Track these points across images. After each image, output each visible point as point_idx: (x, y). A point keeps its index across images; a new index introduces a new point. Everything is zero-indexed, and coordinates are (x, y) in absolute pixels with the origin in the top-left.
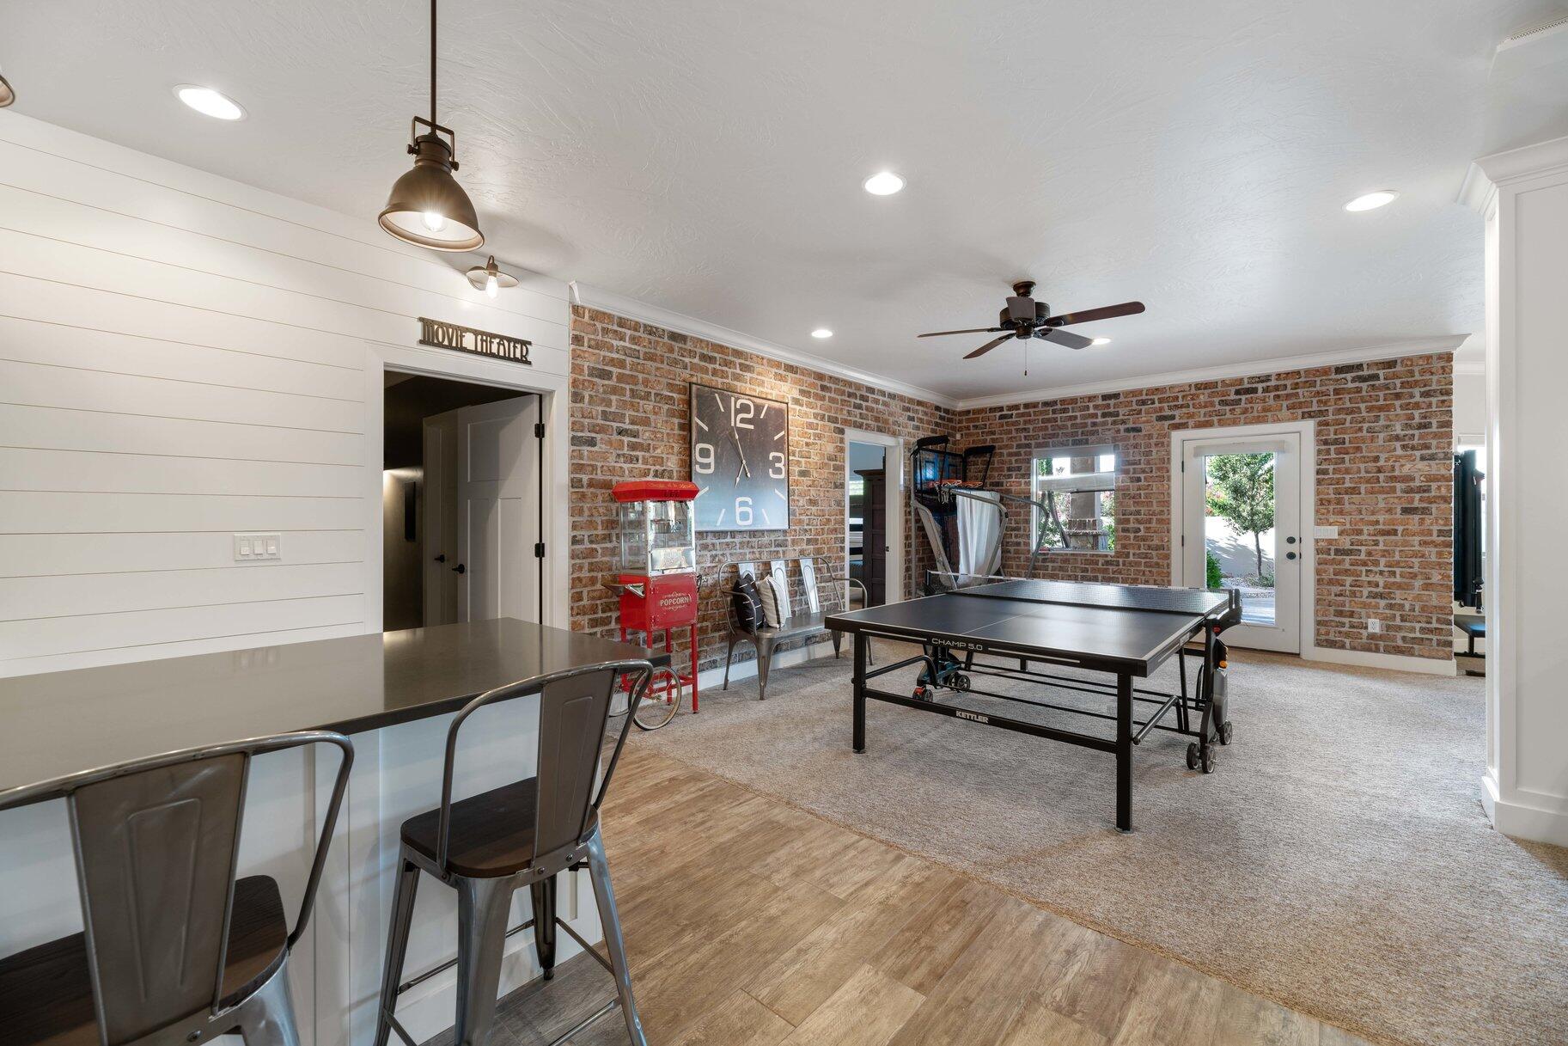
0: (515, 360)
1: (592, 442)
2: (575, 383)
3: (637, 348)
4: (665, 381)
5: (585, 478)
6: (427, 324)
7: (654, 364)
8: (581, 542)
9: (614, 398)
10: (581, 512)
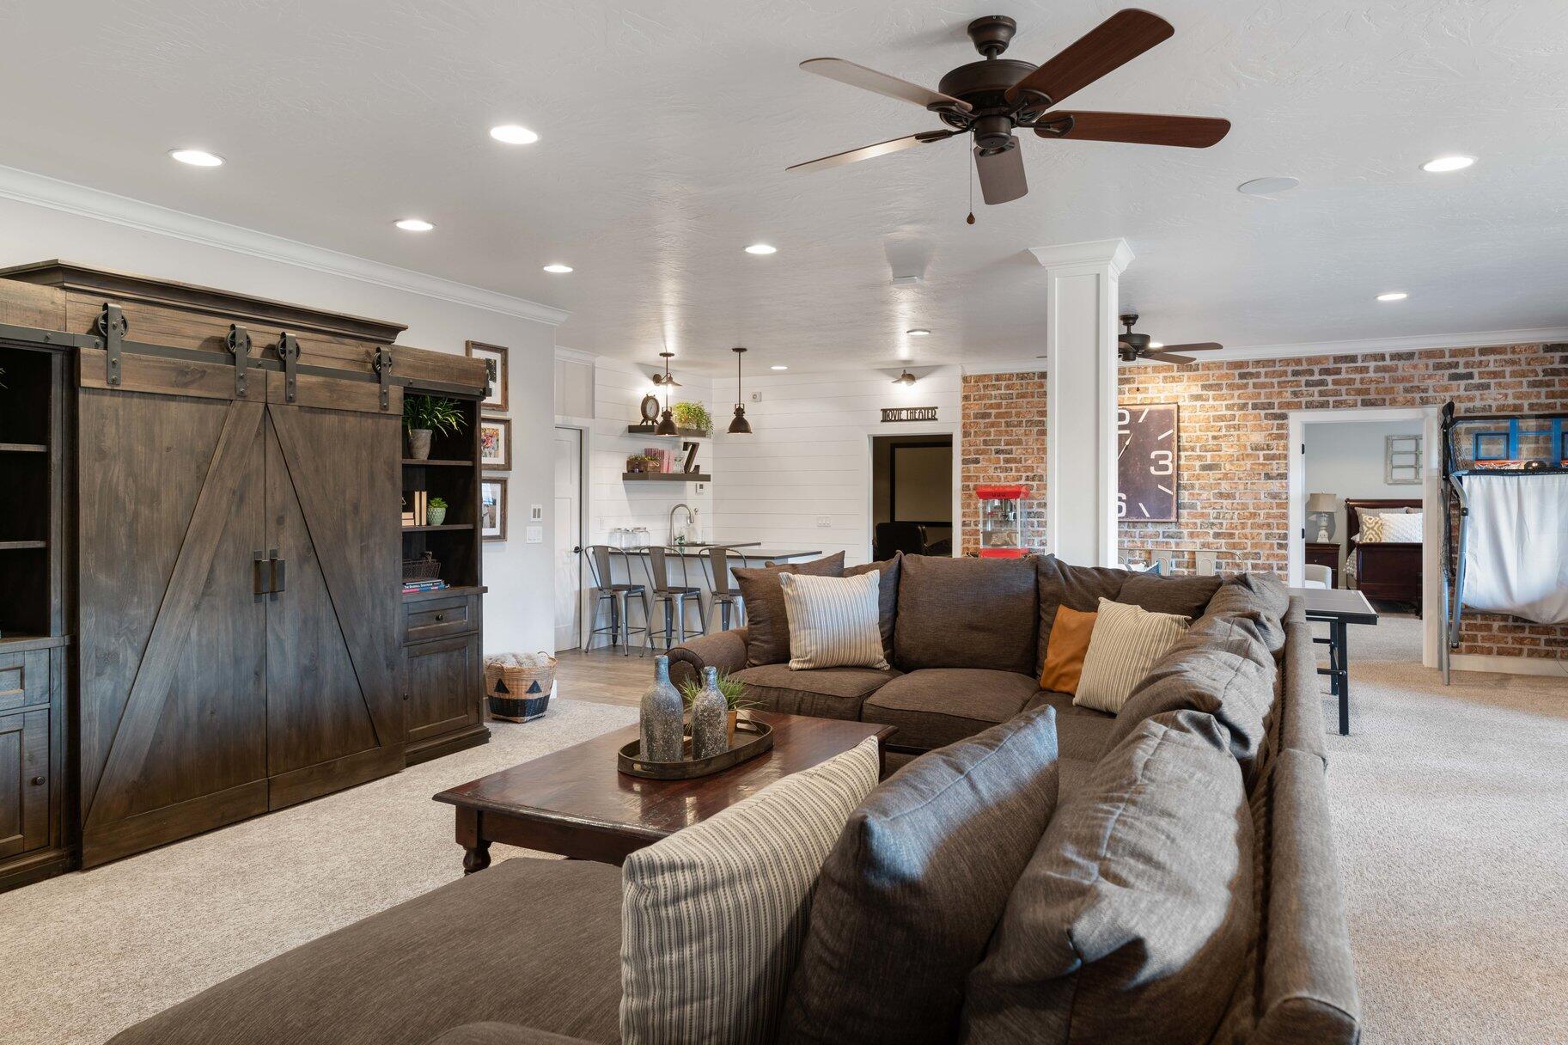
0: (929, 419)
1: (977, 461)
2: (964, 425)
3: (1011, 392)
4: (1035, 410)
5: (972, 485)
6: (884, 411)
7: (1025, 400)
8: (969, 525)
9: (992, 430)
10: (969, 506)
